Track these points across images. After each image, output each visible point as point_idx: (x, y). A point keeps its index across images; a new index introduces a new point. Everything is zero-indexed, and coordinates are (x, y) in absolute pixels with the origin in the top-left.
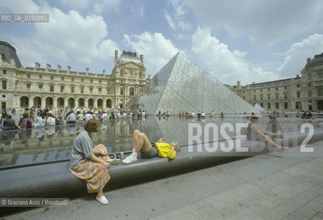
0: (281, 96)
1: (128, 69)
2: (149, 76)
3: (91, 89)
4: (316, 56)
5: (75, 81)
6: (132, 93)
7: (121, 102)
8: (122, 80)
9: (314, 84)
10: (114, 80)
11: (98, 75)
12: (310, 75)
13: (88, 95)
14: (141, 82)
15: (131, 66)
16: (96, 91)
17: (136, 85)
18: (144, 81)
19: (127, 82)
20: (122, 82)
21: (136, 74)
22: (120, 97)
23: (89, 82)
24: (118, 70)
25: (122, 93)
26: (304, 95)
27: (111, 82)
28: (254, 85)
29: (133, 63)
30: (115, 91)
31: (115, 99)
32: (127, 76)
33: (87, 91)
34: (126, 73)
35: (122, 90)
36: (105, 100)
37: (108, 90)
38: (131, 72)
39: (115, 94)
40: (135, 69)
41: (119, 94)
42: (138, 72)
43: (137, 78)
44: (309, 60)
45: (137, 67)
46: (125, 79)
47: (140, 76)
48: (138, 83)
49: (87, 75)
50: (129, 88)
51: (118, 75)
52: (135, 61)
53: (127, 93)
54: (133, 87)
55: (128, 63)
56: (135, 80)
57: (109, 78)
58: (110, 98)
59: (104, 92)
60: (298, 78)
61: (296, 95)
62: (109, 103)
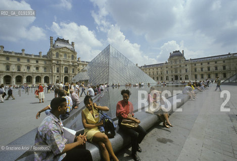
0: (159, 73)
1: (63, 52)
2: (78, 59)
3: (29, 68)
4: (174, 52)
5: (10, 60)
6: (66, 72)
7: (57, 78)
8: (58, 61)
9: (173, 67)
10: (51, 61)
11: (35, 56)
12: (171, 62)
13: (26, 73)
14: (73, 62)
15: (65, 50)
16: (33, 69)
17: (69, 65)
18: (76, 62)
19: (62, 63)
20: (58, 62)
21: (69, 57)
22: (57, 74)
23: (26, 61)
24: (54, 53)
25: (58, 71)
26: (169, 72)
27: (48, 63)
28: (145, 66)
29: (67, 48)
30: (52, 69)
31: (52, 76)
32: (62, 58)
33: (24, 69)
34: (61, 56)
35: (58, 68)
36: (43, 77)
37: (45, 68)
38: (65, 55)
39: (52, 72)
40: (69, 53)
41: (56, 72)
42: (71, 55)
43: (70, 59)
44: (171, 53)
45: (69, 51)
46: (60, 60)
47: (73, 59)
48: (71, 64)
49: (24, 55)
50: (64, 67)
51: (54, 57)
52: (68, 46)
53: (63, 71)
54: (67, 66)
55: (62, 48)
56: (69, 61)
57: (45, 59)
58: (47, 75)
59: (41, 70)
60: (166, 63)
61: (166, 72)
62: (47, 80)
